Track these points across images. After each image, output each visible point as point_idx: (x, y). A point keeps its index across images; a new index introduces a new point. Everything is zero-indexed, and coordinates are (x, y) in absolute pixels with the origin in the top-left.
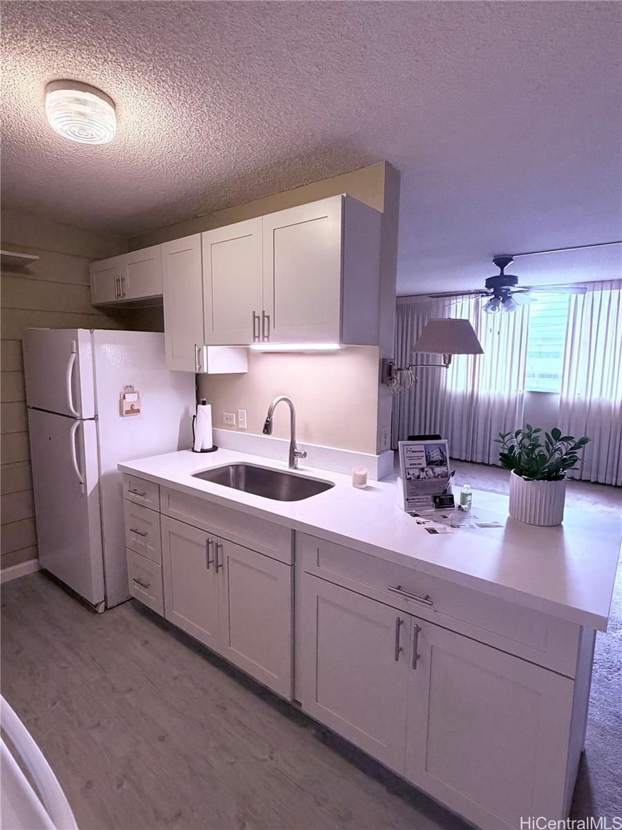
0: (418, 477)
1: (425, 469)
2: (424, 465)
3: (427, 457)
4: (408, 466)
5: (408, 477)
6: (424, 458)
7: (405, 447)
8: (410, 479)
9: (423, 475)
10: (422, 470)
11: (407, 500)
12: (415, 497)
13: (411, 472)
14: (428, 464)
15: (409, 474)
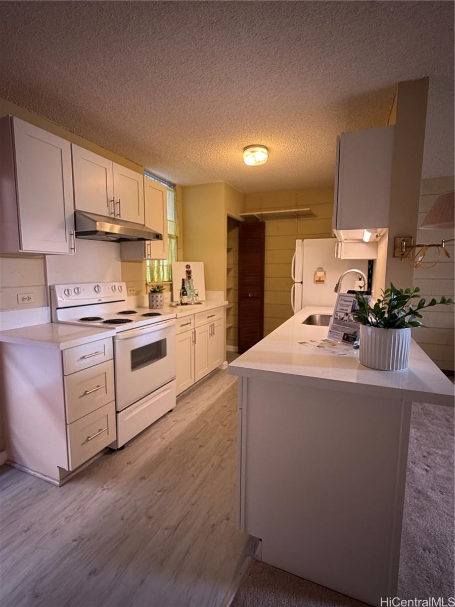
0: (343, 319)
1: (349, 315)
2: (349, 311)
3: (353, 306)
4: (338, 310)
5: (336, 317)
6: (351, 307)
7: (341, 297)
8: (336, 318)
9: (346, 318)
10: (347, 314)
11: (330, 331)
12: (336, 332)
13: (339, 314)
14: (352, 312)
15: (337, 315)
